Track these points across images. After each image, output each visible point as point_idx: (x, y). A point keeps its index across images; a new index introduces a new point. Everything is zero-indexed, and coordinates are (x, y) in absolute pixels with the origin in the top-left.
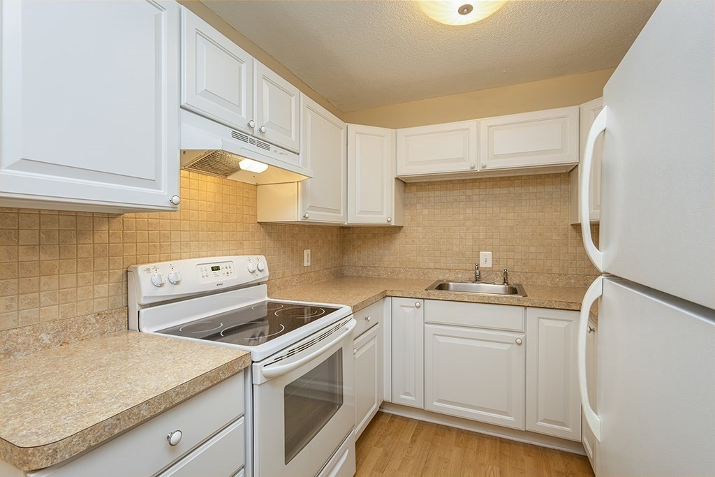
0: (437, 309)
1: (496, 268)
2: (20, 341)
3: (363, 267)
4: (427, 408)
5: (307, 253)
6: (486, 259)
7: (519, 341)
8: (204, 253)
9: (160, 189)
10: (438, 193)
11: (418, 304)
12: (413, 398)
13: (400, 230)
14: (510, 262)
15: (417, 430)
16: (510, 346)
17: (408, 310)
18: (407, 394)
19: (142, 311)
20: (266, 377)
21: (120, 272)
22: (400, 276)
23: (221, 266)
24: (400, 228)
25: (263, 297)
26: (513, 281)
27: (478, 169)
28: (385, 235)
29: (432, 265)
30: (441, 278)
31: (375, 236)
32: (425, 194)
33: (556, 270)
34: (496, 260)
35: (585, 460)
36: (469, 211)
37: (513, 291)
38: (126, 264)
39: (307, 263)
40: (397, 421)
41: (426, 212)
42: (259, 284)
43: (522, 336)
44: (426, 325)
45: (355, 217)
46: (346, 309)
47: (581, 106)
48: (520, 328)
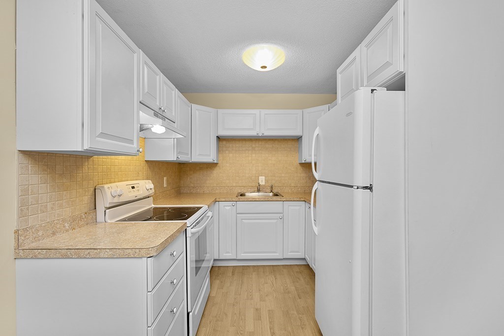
0: (242, 206)
1: (267, 185)
2: (58, 227)
3: (193, 187)
4: (238, 258)
5: (165, 178)
6: (262, 181)
7: (281, 217)
8: (124, 179)
9: (133, 144)
10: (237, 145)
11: (233, 204)
12: (230, 254)
13: (216, 165)
14: (274, 182)
15: (233, 270)
16: (276, 220)
17: (228, 208)
18: (228, 253)
19: (107, 211)
20: (192, 233)
21: (92, 189)
22: (217, 192)
23: (135, 186)
24: (217, 164)
25: (151, 205)
26: (275, 191)
27: (260, 135)
28: (207, 168)
29: (234, 184)
30: (239, 191)
31: (201, 169)
32: (231, 145)
33: (293, 185)
34: (267, 181)
35: (308, 266)
36: (254, 155)
37: (276, 195)
38: (95, 185)
39: (165, 186)
40: (222, 268)
41: (231, 155)
42: (149, 197)
43: (282, 215)
44: (238, 215)
45: (196, 158)
46: (205, 207)
47: (303, 110)
48: (281, 211)
